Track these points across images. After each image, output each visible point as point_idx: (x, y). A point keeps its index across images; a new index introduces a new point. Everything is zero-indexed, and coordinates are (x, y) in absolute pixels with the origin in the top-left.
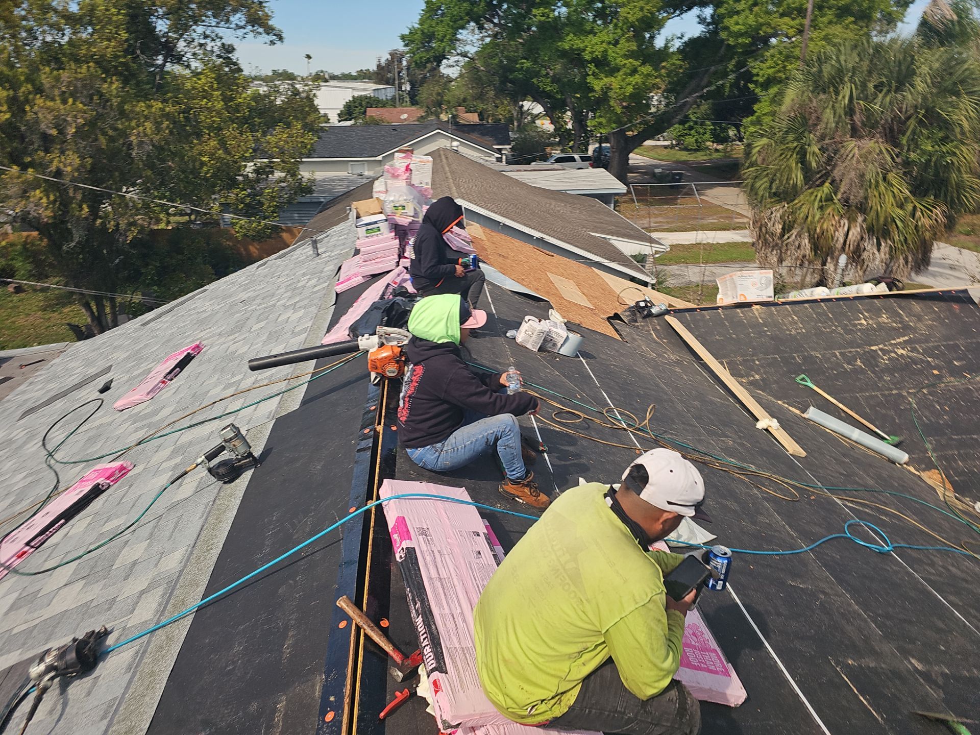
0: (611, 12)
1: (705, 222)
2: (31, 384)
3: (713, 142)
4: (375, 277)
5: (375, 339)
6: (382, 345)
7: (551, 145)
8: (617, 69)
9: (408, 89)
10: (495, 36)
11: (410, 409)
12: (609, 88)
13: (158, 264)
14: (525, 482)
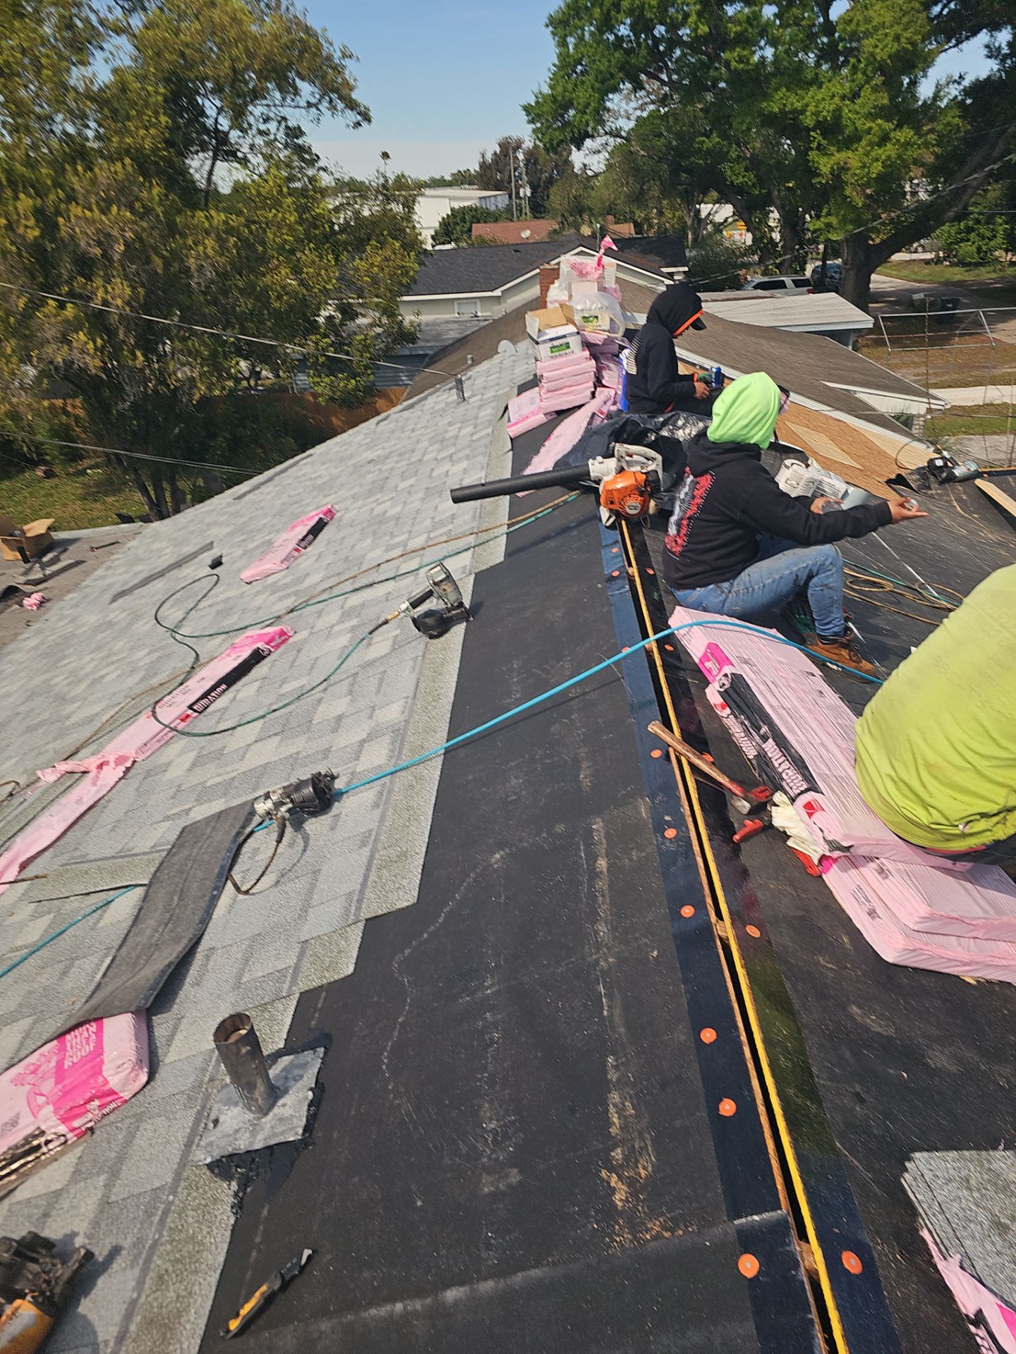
0: (845, 48)
1: (997, 372)
2: (109, 568)
3: (1007, 251)
4: (562, 414)
5: (612, 463)
6: (621, 470)
7: (746, 266)
8: (856, 138)
9: (529, 194)
10: (663, 100)
11: (689, 536)
12: (844, 169)
13: (227, 435)
14: (844, 640)
